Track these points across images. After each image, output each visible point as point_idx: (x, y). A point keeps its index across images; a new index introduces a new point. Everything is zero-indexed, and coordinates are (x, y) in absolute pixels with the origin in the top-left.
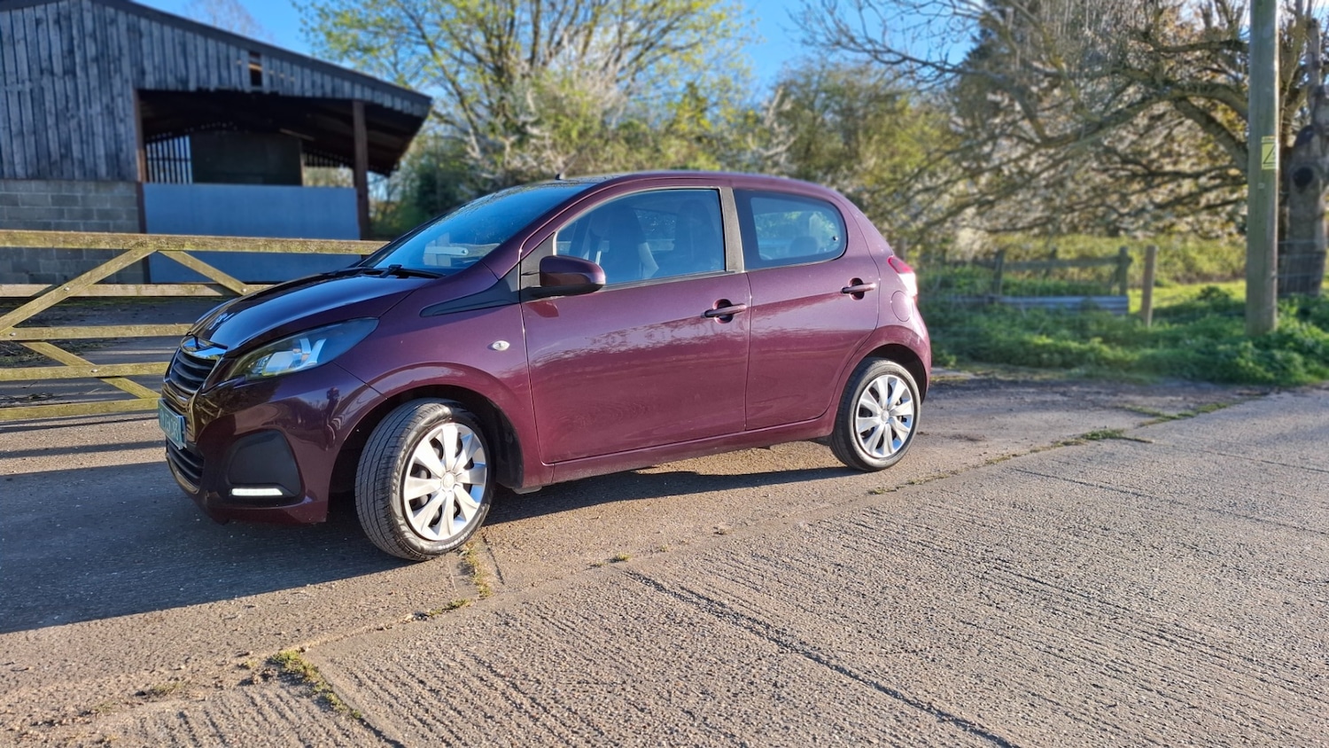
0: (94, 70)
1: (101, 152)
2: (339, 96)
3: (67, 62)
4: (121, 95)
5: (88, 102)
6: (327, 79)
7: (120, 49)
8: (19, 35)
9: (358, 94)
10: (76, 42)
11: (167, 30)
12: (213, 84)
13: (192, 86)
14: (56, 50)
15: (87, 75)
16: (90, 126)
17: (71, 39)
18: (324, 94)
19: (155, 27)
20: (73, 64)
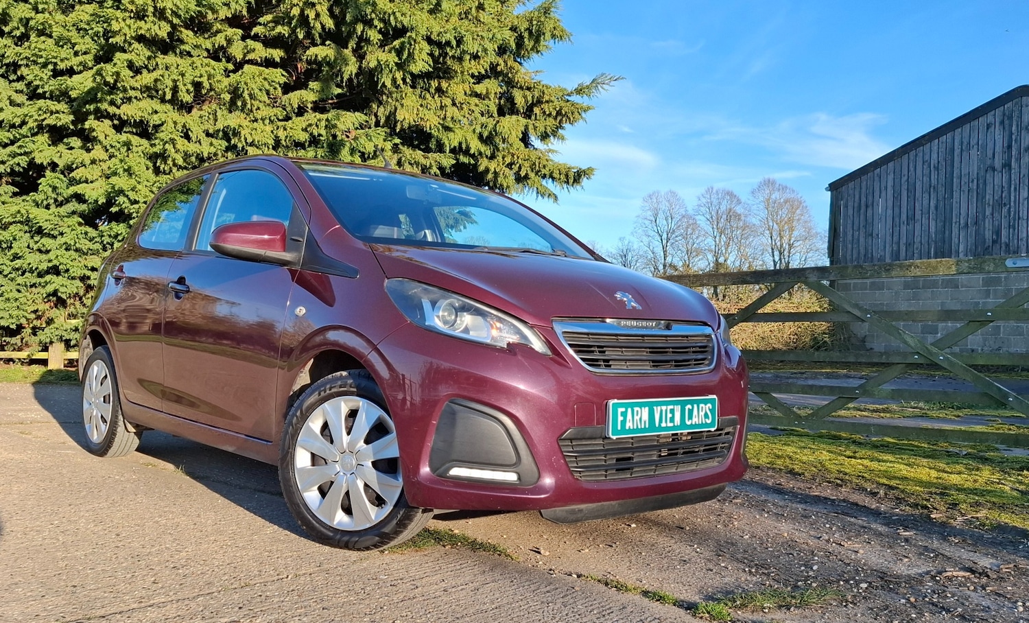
3: (1006, 156)
8: (974, 140)
14: (998, 149)
20: (1010, 157)
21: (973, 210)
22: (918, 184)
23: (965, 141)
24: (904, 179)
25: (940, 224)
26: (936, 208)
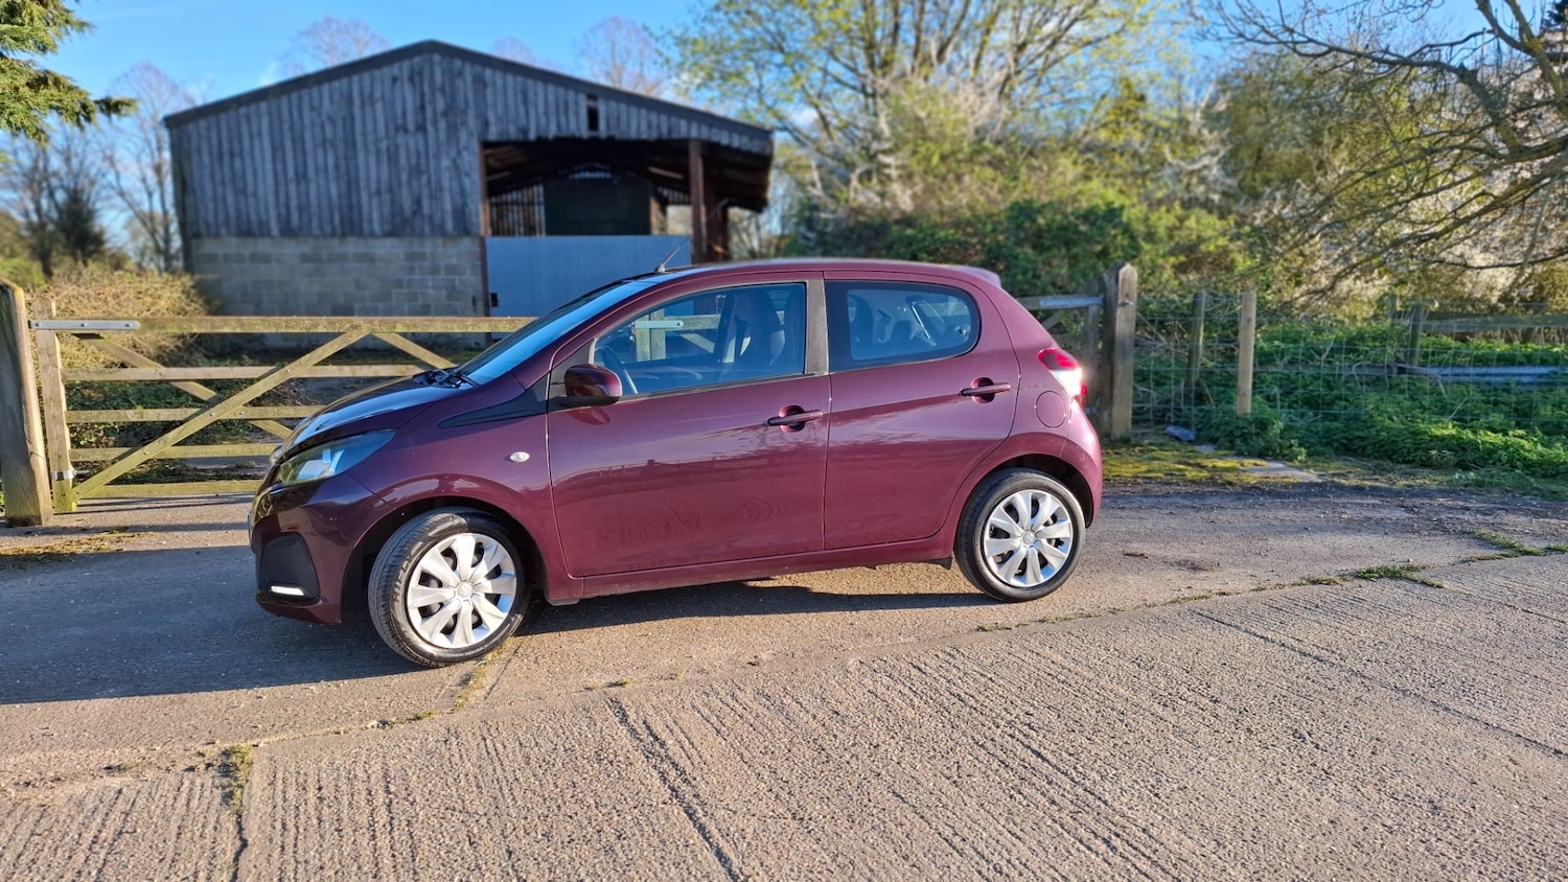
0: (442, 125)
1: (448, 206)
2: (675, 136)
3: (419, 118)
4: (466, 148)
5: (437, 156)
6: (664, 118)
7: (466, 101)
8: (378, 94)
9: (694, 133)
10: (427, 97)
11: (510, 78)
12: (552, 132)
13: (532, 136)
14: (410, 108)
15: (437, 130)
16: (439, 181)
17: (423, 94)
18: (660, 134)
19: (499, 76)
20: (424, 119)
21: (385, 175)
22: (308, 136)
23: (367, 92)
24: (286, 126)
25: (344, 188)
26: (337, 167)
